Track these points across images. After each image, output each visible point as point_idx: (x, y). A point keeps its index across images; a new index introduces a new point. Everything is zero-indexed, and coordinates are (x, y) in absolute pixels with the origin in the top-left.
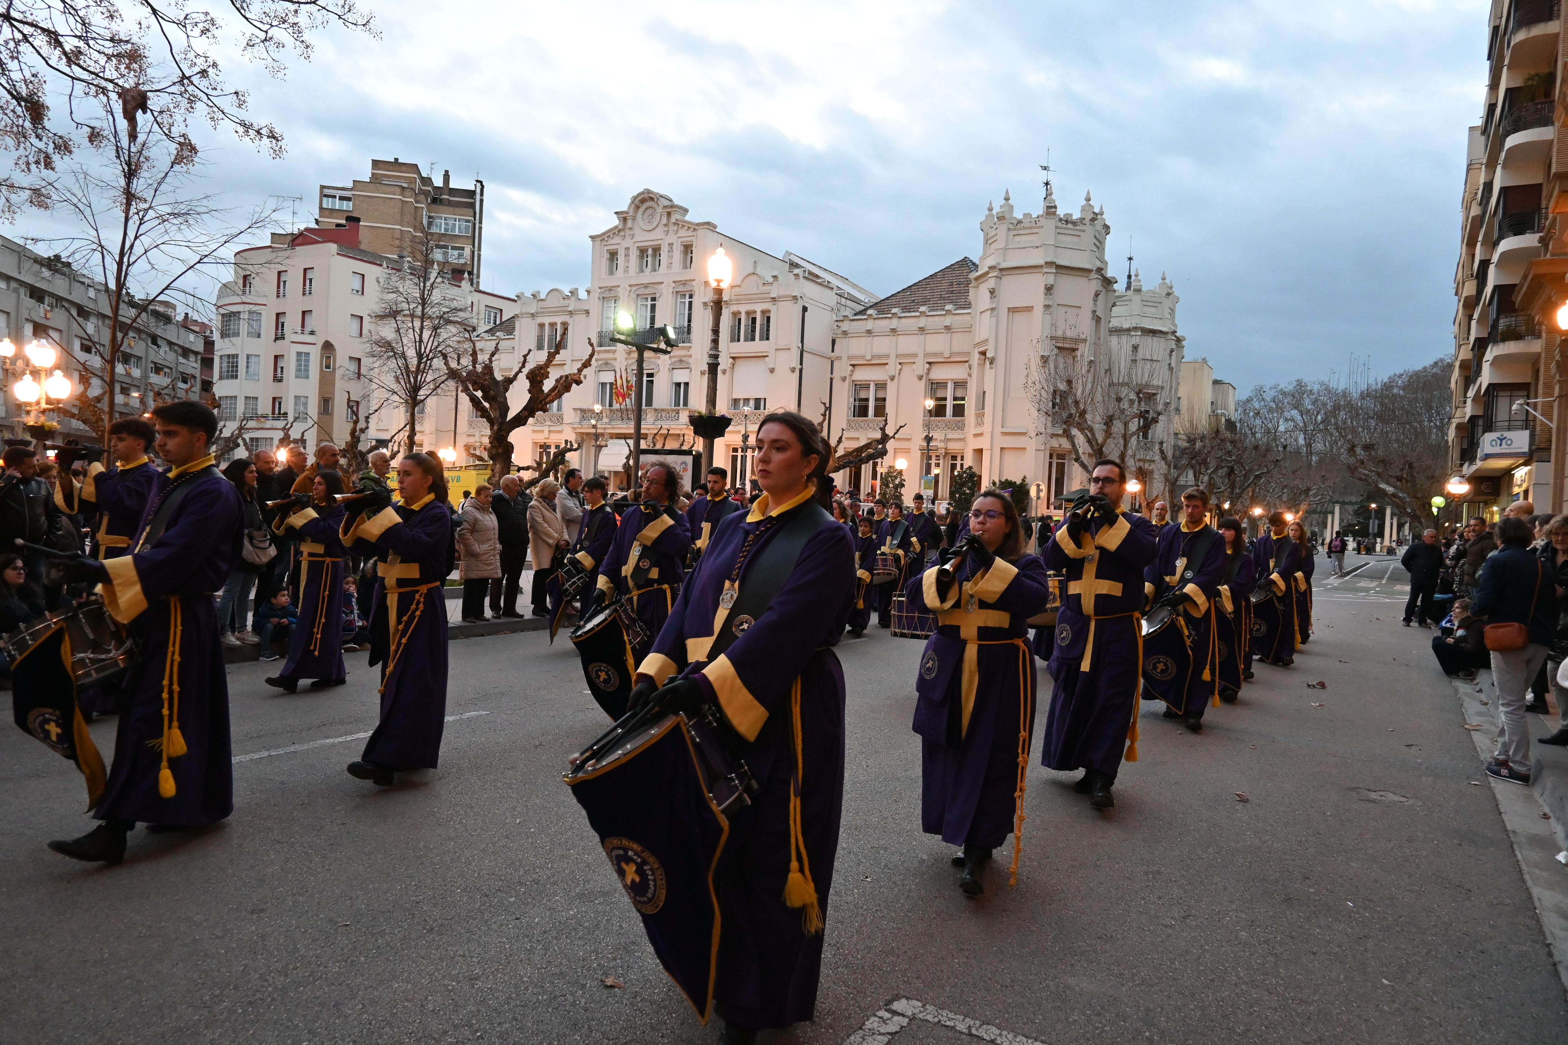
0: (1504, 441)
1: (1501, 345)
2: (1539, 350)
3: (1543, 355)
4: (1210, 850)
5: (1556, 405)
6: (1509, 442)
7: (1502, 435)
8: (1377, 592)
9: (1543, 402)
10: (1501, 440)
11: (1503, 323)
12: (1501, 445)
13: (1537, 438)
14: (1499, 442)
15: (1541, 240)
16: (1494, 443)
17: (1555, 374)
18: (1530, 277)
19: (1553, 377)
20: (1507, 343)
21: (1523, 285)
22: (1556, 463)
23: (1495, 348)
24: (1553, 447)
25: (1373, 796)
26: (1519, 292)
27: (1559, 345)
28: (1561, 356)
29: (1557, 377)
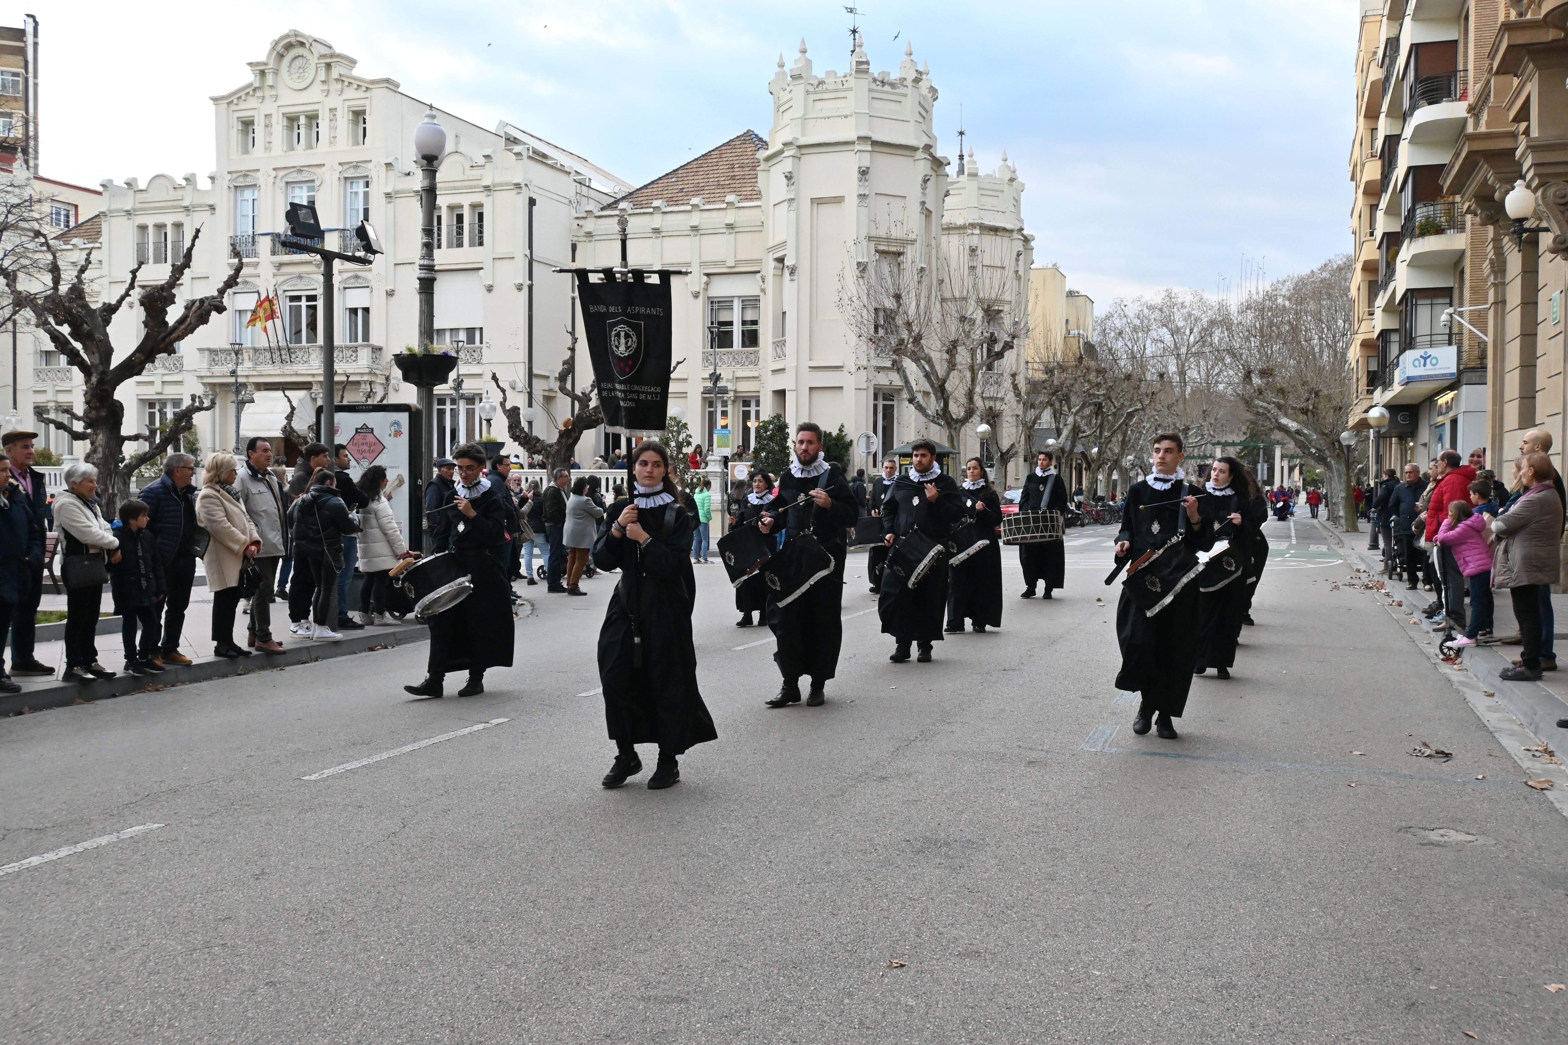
0: (1428, 361)
1: (1420, 240)
2: (1463, 247)
3: (1468, 254)
4: (1280, 942)
5: (1491, 313)
6: (1434, 361)
7: (1426, 353)
8: (1292, 556)
9: (1471, 311)
10: (1425, 359)
11: (1421, 213)
12: (1425, 365)
13: (1465, 355)
14: (1422, 361)
15: (1471, 109)
16: (1417, 363)
17: (1489, 276)
18: (1463, 155)
19: (1486, 280)
20: (1426, 238)
21: (1453, 166)
22: (1494, 386)
23: (1413, 244)
24: (1490, 366)
25: (1434, 836)
26: (1448, 174)
27: (1493, 240)
28: (1495, 254)
29: (1492, 278)
